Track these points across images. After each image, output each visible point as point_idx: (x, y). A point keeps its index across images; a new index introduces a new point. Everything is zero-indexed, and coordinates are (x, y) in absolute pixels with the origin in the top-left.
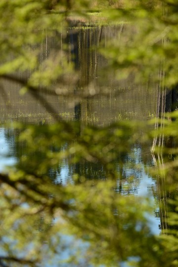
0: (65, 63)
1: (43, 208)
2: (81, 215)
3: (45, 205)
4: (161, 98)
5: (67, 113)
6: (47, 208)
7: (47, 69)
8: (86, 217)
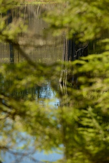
0: (22, 26)
1: (8, 115)
2: (33, 120)
3: (10, 113)
4: (65, 50)
5: (7, 58)
6: (11, 115)
7: (11, 29)
8: (37, 121)
